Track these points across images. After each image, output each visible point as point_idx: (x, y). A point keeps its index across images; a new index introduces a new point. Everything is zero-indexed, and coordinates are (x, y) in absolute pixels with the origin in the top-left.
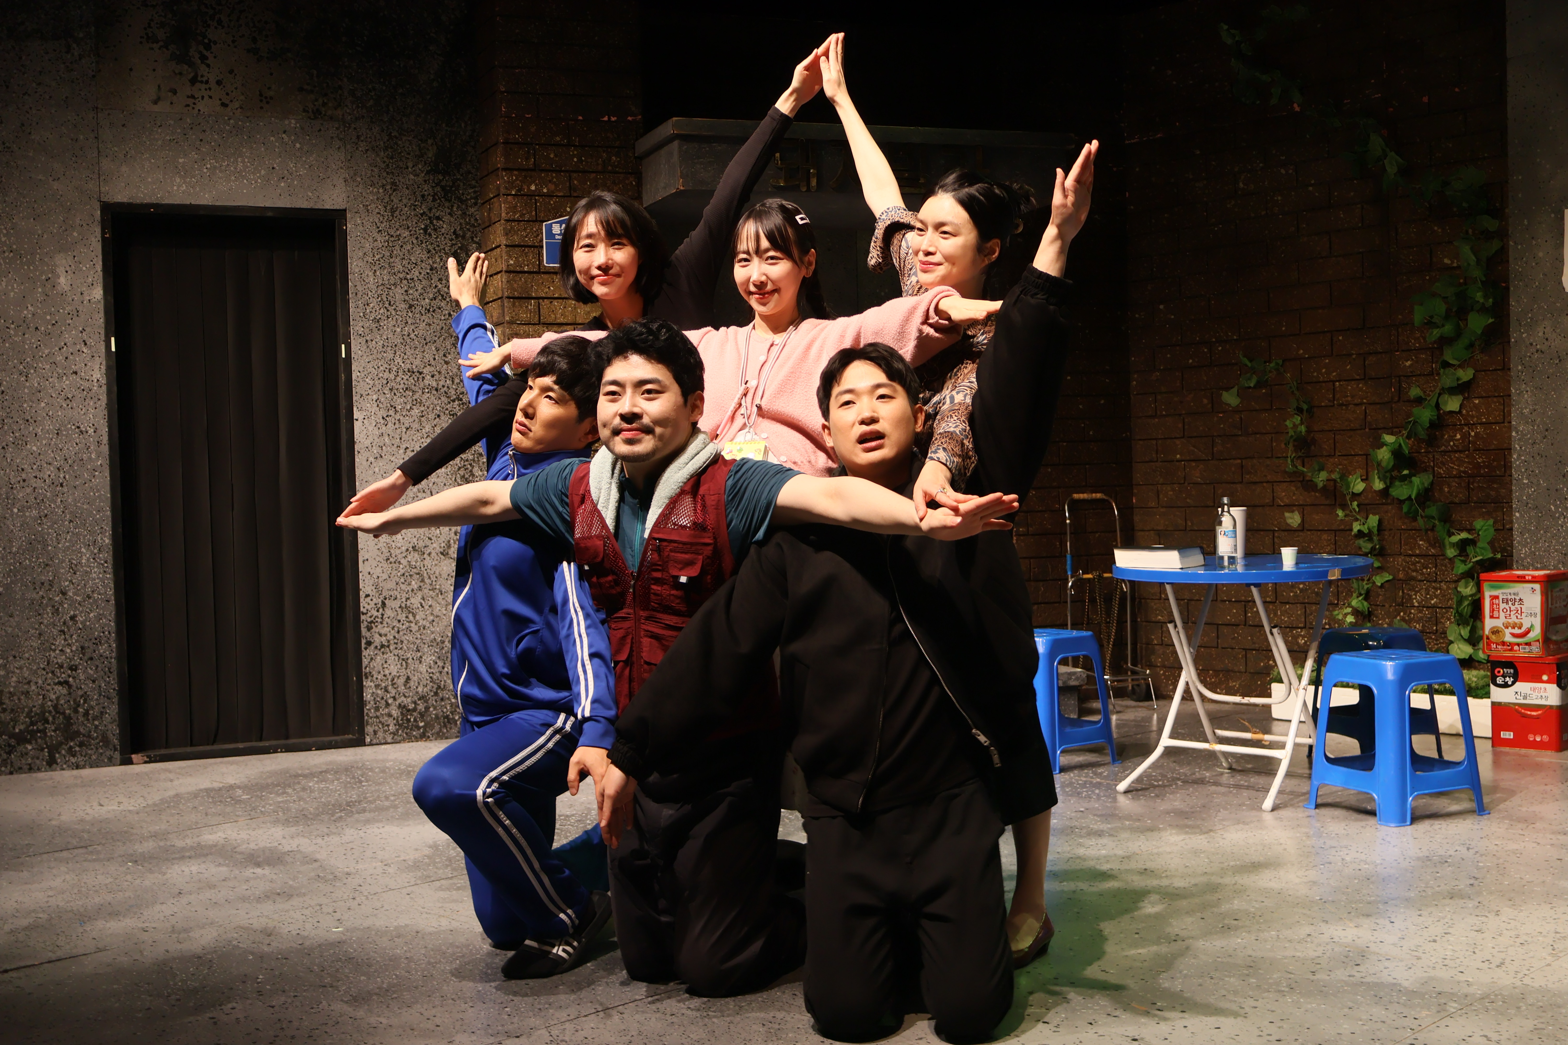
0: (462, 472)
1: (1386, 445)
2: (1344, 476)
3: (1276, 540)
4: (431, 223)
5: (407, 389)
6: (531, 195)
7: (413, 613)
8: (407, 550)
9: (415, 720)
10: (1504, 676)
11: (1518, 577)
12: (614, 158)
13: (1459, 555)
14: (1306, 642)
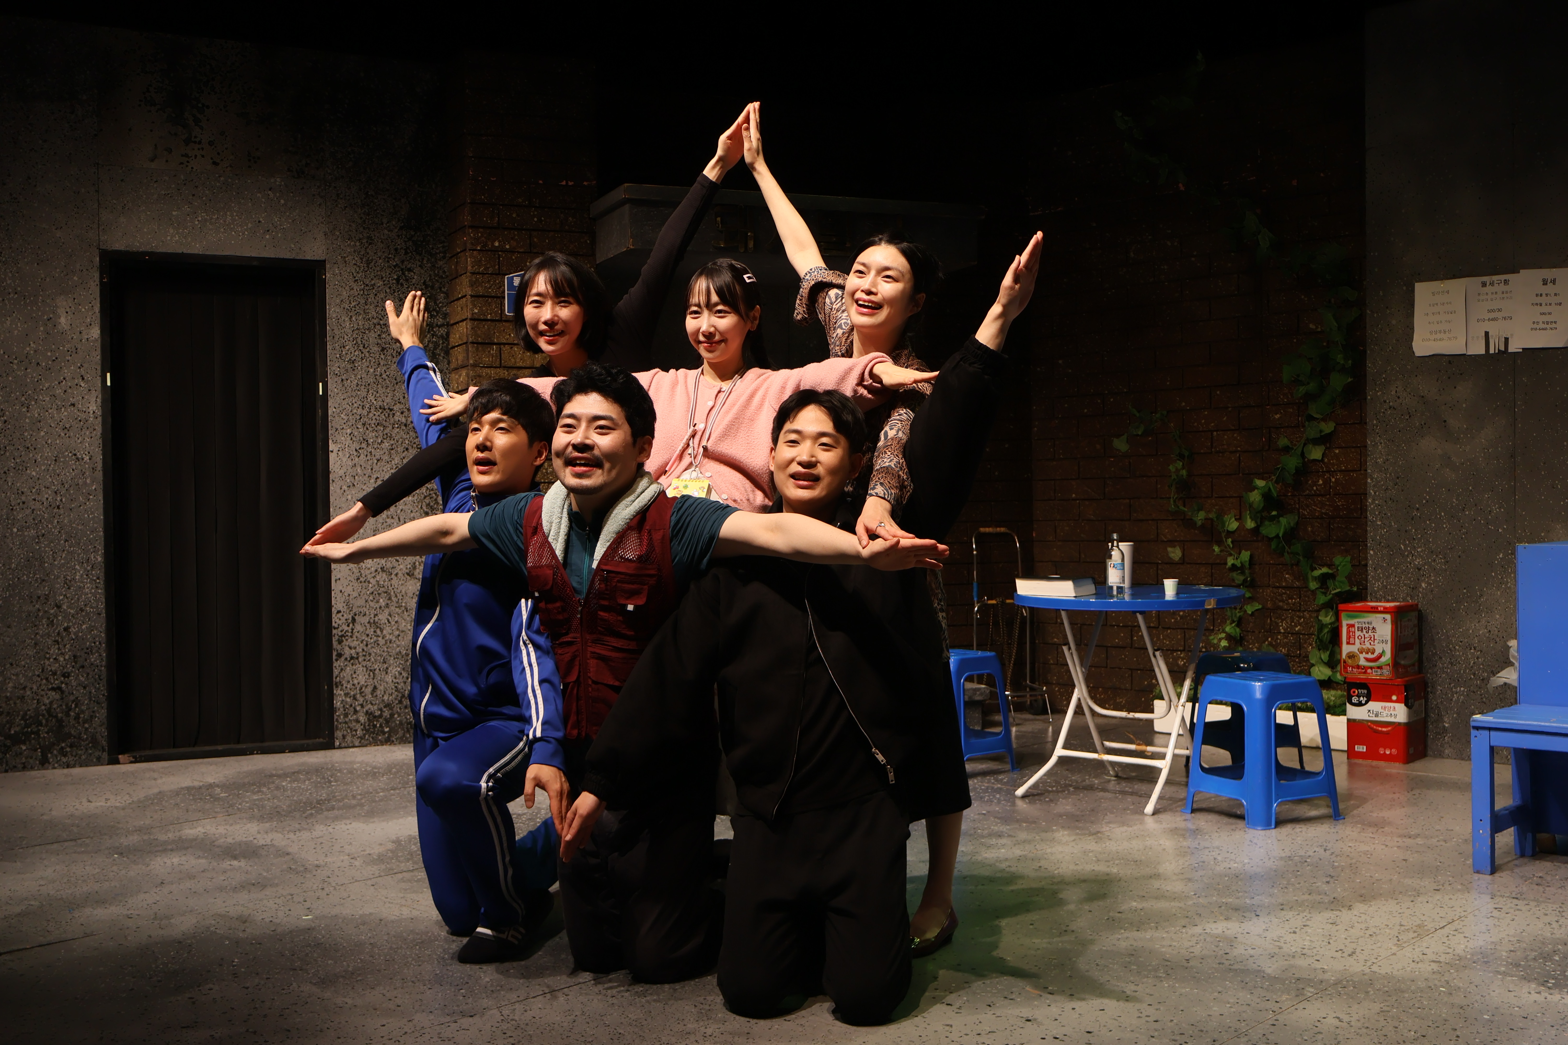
0: (427, 500)
1: (1257, 489)
2: (1220, 515)
3: (1159, 572)
4: (403, 274)
5: (378, 424)
6: (495, 250)
7: (380, 629)
8: (376, 571)
9: (381, 726)
10: (1359, 696)
11: (1372, 607)
12: (570, 219)
13: (1321, 588)
14: (1185, 663)
